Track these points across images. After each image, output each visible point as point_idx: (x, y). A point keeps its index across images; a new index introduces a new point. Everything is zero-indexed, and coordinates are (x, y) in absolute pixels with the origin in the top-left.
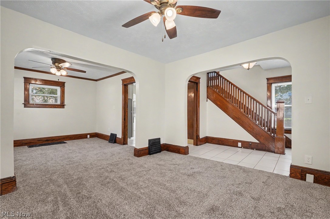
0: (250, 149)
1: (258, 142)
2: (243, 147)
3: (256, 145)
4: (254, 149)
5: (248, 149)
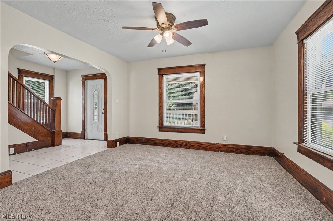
0: (27, 151)
1: (36, 140)
2: (17, 153)
3: (35, 144)
4: (32, 150)
5: (25, 152)
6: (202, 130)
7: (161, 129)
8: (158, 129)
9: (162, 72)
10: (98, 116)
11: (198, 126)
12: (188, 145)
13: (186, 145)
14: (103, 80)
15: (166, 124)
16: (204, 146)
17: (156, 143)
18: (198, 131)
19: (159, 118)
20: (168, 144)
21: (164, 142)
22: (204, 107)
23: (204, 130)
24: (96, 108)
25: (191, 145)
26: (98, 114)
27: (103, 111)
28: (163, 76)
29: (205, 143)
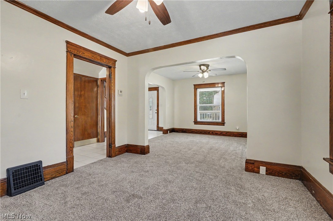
6: (223, 123)
7: (196, 123)
8: (194, 123)
9: (197, 87)
10: (153, 114)
11: (220, 120)
12: (214, 133)
13: (212, 133)
14: (156, 91)
15: (199, 119)
16: (224, 133)
17: (192, 132)
18: (220, 124)
19: (195, 116)
20: (201, 132)
21: (198, 131)
22: (224, 109)
23: (224, 123)
24: (151, 110)
25: (216, 133)
26: (152, 113)
27: (156, 111)
28: (197, 89)
29: (225, 132)
